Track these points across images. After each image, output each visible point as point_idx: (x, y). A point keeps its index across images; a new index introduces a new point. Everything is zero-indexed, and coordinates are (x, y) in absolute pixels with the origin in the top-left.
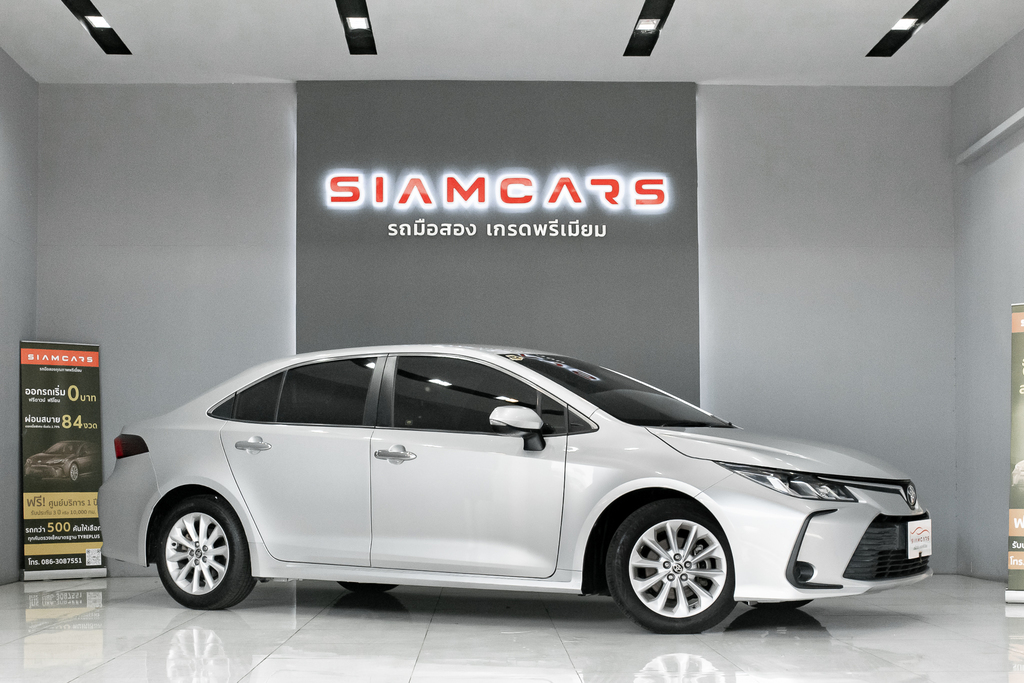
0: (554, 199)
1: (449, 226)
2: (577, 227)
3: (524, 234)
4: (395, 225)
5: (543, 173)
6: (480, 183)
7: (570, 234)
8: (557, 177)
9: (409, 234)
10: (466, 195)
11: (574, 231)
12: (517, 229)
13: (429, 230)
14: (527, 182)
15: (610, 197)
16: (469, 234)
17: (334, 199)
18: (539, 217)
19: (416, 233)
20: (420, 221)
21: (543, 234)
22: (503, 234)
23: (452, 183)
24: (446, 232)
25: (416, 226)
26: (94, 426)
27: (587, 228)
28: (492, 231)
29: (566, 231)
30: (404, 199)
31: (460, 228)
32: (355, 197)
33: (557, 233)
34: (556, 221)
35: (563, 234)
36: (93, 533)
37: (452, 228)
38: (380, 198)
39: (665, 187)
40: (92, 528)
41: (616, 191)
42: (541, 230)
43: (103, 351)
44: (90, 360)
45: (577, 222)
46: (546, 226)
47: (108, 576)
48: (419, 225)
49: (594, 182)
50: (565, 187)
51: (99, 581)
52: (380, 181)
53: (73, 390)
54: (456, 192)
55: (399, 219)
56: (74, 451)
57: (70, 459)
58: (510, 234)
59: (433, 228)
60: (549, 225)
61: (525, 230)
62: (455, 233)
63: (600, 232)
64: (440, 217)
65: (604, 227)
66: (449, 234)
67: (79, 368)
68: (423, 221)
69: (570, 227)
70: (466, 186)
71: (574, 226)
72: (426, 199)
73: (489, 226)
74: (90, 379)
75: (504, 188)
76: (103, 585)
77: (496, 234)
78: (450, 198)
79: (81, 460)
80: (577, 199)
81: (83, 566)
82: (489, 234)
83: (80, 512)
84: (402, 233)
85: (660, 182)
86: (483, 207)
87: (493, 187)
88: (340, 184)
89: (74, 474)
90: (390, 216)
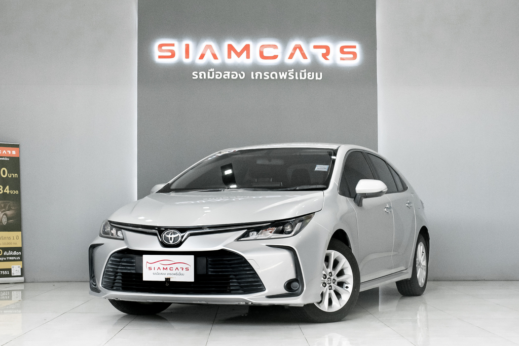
0: (291, 57)
1: (229, 73)
2: (305, 74)
3: (274, 78)
4: (197, 73)
5: (285, 42)
6: (247, 48)
7: (301, 78)
8: (293, 44)
9: (205, 78)
10: (239, 55)
11: (303, 76)
12: (269, 75)
13: (217, 76)
14: (275, 47)
15: (325, 56)
16: (241, 78)
17: (160, 57)
18: (282, 68)
19: (209, 77)
20: (211, 70)
21: (285, 78)
22: (261, 78)
23: (231, 48)
24: (227, 76)
25: (209, 73)
26: (16, 192)
27: (311, 75)
28: (255, 76)
29: (299, 76)
30: (202, 57)
31: (235, 75)
32: (173, 56)
33: (293, 77)
34: (293, 70)
35: (297, 78)
36: (16, 256)
37: (231, 74)
38: (187, 56)
39: (358, 50)
40: (15, 253)
41: (328, 52)
42: (283, 76)
43: (22, 147)
44: (14, 152)
45: (305, 71)
46: (286, 73)
47: (25, 282)
48: (211, 72)
49: (315, 47)
50: (298, 49)
51: (20, 285)
52: (187, 46)
53: (4, 171)
54: (232, 53)
55: (199, 69)
56: (5, 207)
57: (2, 212)
58: (265, 78)
59: (219, 74)
60: (288, 73)
61: (274, 75)
62: (232, 78)
63: (319, 77)
64: (223, 68)
65: (321, 74)
66: (229, 78)
67: (7, 157)
68: (213, 70)
69: (301, 74)
70: (239, 49)
71: (303, 73)
72: (215, 57)
73: (252, 73)
74: (14, 164)
75: (261, 50)
76: (21, 287)
77: (257, 78)
78: (229, 56)
79: (8, 213)
80: (305, 57)
81: (10, 276)
82: (253, 78)
83: (8, 244)
84: (201, 78)
85: (354, 47)
86: (249, 62)
87: (255, 49)
88: (164, 48)
89: (5, 221)
90: (193, 67)
